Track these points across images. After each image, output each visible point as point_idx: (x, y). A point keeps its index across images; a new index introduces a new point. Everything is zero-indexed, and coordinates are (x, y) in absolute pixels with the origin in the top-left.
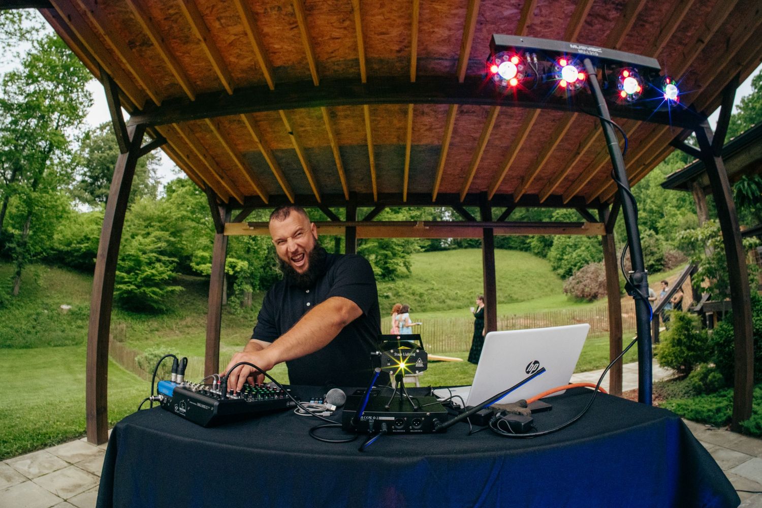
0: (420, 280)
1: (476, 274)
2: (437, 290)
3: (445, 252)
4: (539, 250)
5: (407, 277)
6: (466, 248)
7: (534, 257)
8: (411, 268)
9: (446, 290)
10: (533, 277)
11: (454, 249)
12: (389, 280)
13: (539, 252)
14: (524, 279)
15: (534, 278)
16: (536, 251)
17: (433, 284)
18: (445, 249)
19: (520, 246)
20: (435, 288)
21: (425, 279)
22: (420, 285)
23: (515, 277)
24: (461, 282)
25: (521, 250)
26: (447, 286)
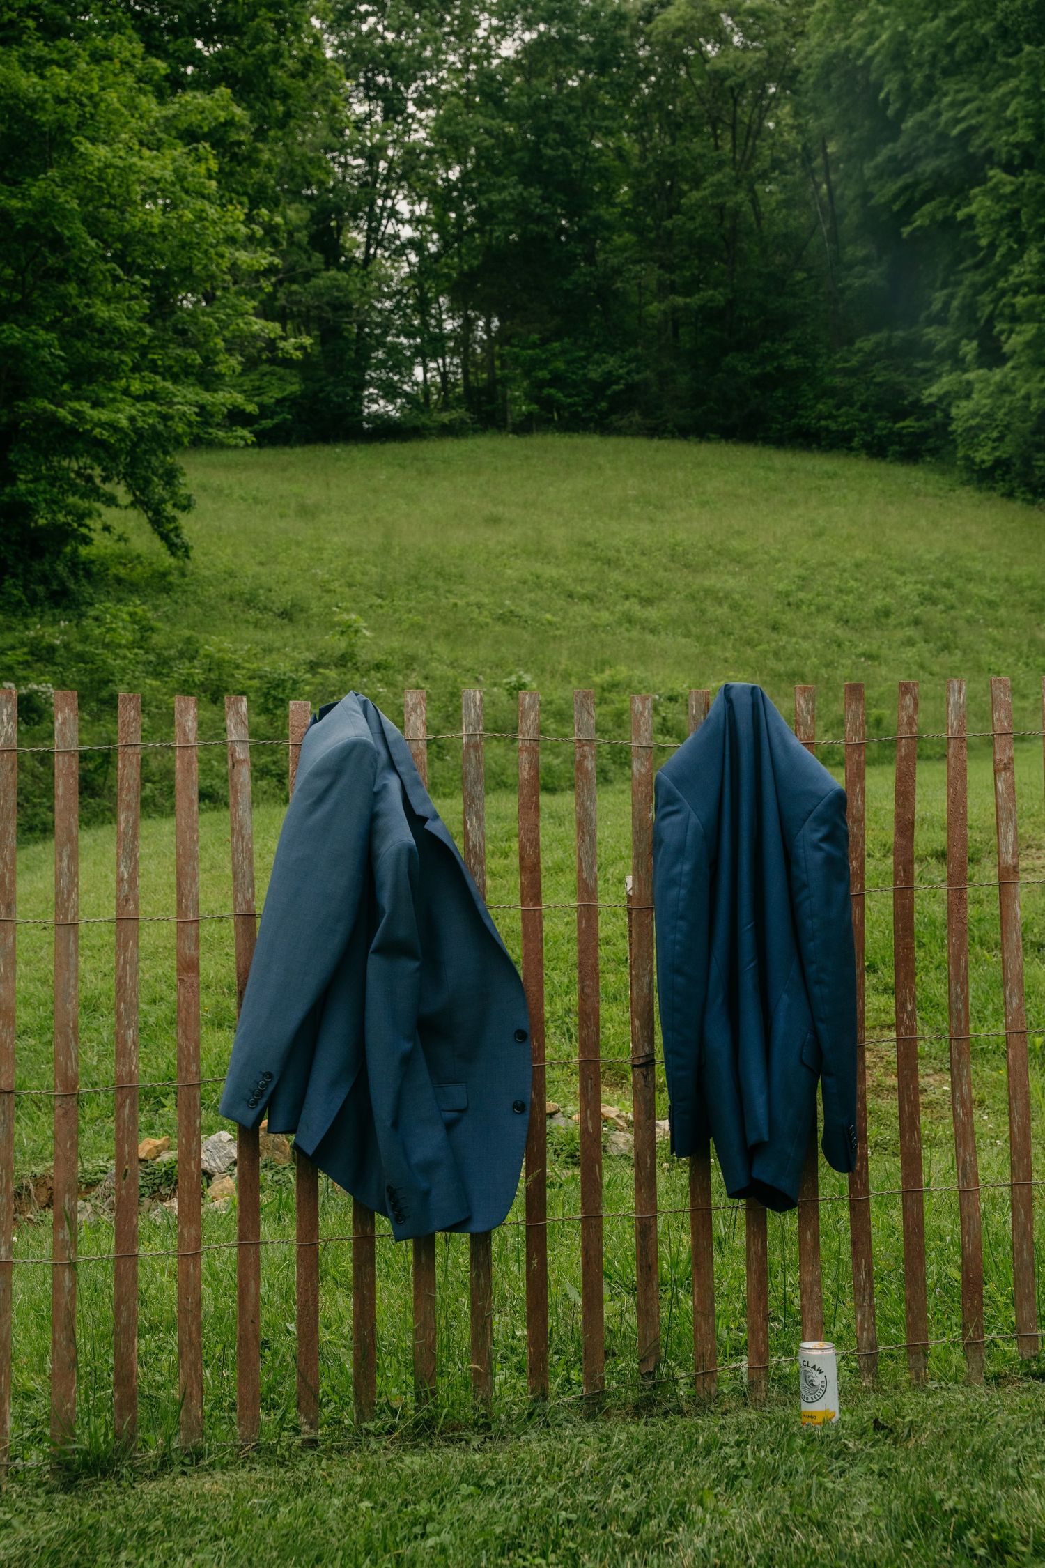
0: (250, 602)
1: (615, 576)
2: (378, 667)
3: (393, 449)
4: (1005, 451)
5: (161, 583)
6: (524, 427)
7: (967, 496)
8: (190, 526)
9: (438, 669)
10: (991, 604)
11: (449, 431)
12: (34, 600)
13: (998, 463)
14: (934, 614)
15: (1003, 612)
16: (983, 455)
17: (347, 630)
18: (386, 431)
19: (870, 428)
20: (363, 656)
21: (282, 599)
22: (251, 634)
23: (879, 599)
24: (523, 621)
25: (877, 450)
26: (442, 648)
